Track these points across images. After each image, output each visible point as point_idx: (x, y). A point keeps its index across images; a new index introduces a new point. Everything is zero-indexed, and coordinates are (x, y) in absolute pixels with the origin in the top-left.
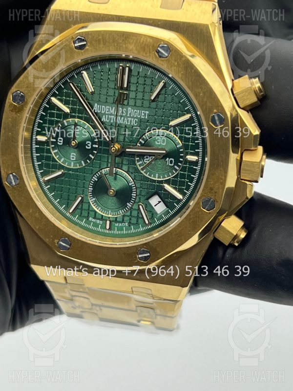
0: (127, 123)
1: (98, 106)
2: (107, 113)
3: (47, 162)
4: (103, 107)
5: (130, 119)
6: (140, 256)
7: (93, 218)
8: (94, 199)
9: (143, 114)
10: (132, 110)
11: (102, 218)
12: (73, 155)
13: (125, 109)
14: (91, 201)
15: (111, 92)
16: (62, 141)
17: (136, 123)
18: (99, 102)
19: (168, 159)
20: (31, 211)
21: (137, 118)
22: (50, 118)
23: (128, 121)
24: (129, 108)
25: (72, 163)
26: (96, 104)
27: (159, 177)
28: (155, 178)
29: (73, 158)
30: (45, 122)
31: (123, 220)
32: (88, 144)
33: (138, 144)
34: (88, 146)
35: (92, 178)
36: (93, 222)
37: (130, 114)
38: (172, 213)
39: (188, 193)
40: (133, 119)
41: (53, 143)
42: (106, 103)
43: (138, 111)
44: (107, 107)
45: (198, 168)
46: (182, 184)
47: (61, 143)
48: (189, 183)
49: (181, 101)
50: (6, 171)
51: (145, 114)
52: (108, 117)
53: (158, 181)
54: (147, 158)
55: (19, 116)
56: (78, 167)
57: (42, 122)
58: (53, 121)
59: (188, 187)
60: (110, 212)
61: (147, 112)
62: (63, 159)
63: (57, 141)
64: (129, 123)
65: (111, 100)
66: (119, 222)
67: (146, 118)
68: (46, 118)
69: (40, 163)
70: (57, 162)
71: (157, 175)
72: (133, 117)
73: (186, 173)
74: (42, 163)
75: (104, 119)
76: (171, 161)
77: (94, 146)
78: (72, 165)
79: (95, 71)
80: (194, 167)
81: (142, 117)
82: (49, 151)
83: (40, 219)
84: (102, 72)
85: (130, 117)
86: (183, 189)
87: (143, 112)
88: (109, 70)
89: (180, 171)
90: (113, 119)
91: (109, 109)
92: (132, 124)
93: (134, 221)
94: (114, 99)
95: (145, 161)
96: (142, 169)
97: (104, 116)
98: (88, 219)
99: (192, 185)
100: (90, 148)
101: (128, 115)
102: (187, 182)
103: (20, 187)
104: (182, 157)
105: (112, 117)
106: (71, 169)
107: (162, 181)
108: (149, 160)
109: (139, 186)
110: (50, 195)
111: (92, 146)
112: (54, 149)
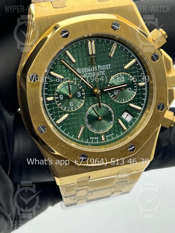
0: (99, 75)
1: (80, 69)
2: (86, 72)
3: (56, 112)
4: (83, 69)
5: (100, 72)
6: (129, 149)
7: (92, 137)
8: (90, 126)
9: (107, 67)
10: (101, 66)
11: (98, 135)
12: (71, 103)
13: (96, 67)
14: (89, 127)
15: (85, 59)
16: (62, 97)
17: (104, 73)
18: (80, 67)
19: (127, 89)
20: (58, 145)
21: (104, 70)
22: (52, 85)
23: (99, 73)
24: (98, 66)
25: (72, 108)
26: (78, 69)
27: (125, 101)
28: (123, 102)
29: (71, 105)
30: (49, 89)
31: (110, 132)
32: (79, 94)
33: (108, 85)
34: (79, 95)
35: (86, 113)
36: (93, 139)
37: (100, 69)
38: (137, 119)
39: (144, 105)
40: (102, 71)
41: (57, 100)
42: (84, 66)
43: (104, 66)
44: (85, 69)
45: (146, 89)
46: (139, 100)
47: (62, 98)
48: (143, 99)
49: (128, 53)
50: (36, 125)
51: (109, 66)
52: (87, 74)
53: (124, 103)
54: (115, 92)
55: (37, 89)
56: (76, 110)
57: (47, 89)
58: (54, 86)
59: (143, 102)
60: (101, 130)
61: (110, 65)
62: (65, 108)
63: (59, 98)
64: (100, 75)
65: (86, 63)
66: (108, 134)
67: (110, 68)
68: (49, 86)
69: (52, 114)
70: (63, 110)
71: (124, 100)
72: (102, 70)
73: (140, 94)
74: (53, 114)
75: (85, 76)
76: (130, 89)
77: (83, 94)
78: (72, 110)
79: (73, 49)
80: (144, 89)
81: (107, 69)
82: (56, 105)
83: (65, 147)
84: (77, 48)
85: (100, 71)
86: (140, 103)
87: (107, 65)
88: (81, 46)
89: (136, 93)
90: (91, 75)
91: (87, 69)
92: (102, 74)
93: (117, 131)
94: (88, 62)
95: (115, 94)
96: (115, 99)
97: (85, 75)
98: (89, 139)
99: (145, 100)
100: (80, 96)
101: (99, 70)
102: (142, 99)
103: (48, 132)
104: (135, 85)
105: (90, 73)
106: (72, 112)
107: (127, 102)
108: (117, 93)
109: (115, 110)
110: (63, 132)
111: (81, 94)
112: (58, 103)
